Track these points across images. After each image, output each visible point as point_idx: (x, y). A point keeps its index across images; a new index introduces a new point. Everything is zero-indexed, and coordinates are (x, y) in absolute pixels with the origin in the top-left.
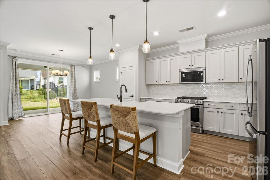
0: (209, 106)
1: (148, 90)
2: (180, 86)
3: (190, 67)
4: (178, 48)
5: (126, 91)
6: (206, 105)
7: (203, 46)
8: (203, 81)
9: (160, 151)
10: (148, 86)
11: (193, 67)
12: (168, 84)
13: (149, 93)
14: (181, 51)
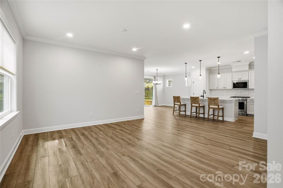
0: (250, 101)
1: (210, 92)
2: (233, 91)
3: (239, 80)
4: (232, 68)
5: (205, 93)
6: (248, 100)
7: (247, 68)
8: (247, 88)
9: (225, 115)
10: (210, 90)
11: (241, 80)
12: (225, 89)
13: (211, 94)
14: (233, 70)
